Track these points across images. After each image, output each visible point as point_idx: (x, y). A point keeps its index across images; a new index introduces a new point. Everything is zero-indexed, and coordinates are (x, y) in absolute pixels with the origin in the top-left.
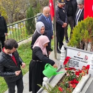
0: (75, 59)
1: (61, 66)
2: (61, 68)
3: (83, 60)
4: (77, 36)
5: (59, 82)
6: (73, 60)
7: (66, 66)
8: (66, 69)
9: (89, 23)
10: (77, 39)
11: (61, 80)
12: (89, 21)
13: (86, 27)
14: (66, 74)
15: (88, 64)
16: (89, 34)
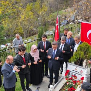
0: (73, 72)
1: (63, 76)
2: (63, 78)
3: (79, 73)
4: (76, 56)
5: (61, 89)
6: (72, 73)
7: (66, 77)
8: (67, 79)
9: (85, 47)
10: (76, 58)
11: (63, 87)
12: (84, 45)
13: (82, 49)
14: (66, 83)
15: (82, 76)
16: (84, 55)
